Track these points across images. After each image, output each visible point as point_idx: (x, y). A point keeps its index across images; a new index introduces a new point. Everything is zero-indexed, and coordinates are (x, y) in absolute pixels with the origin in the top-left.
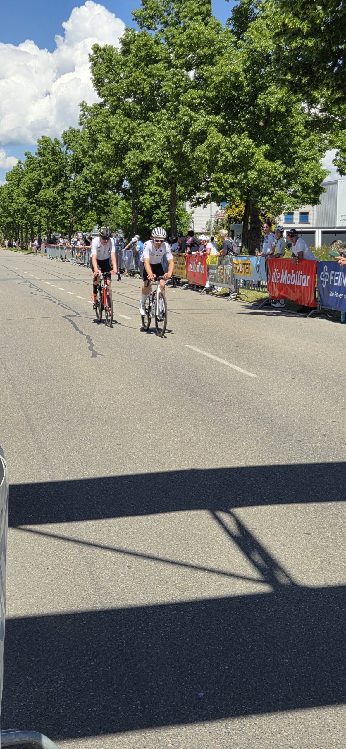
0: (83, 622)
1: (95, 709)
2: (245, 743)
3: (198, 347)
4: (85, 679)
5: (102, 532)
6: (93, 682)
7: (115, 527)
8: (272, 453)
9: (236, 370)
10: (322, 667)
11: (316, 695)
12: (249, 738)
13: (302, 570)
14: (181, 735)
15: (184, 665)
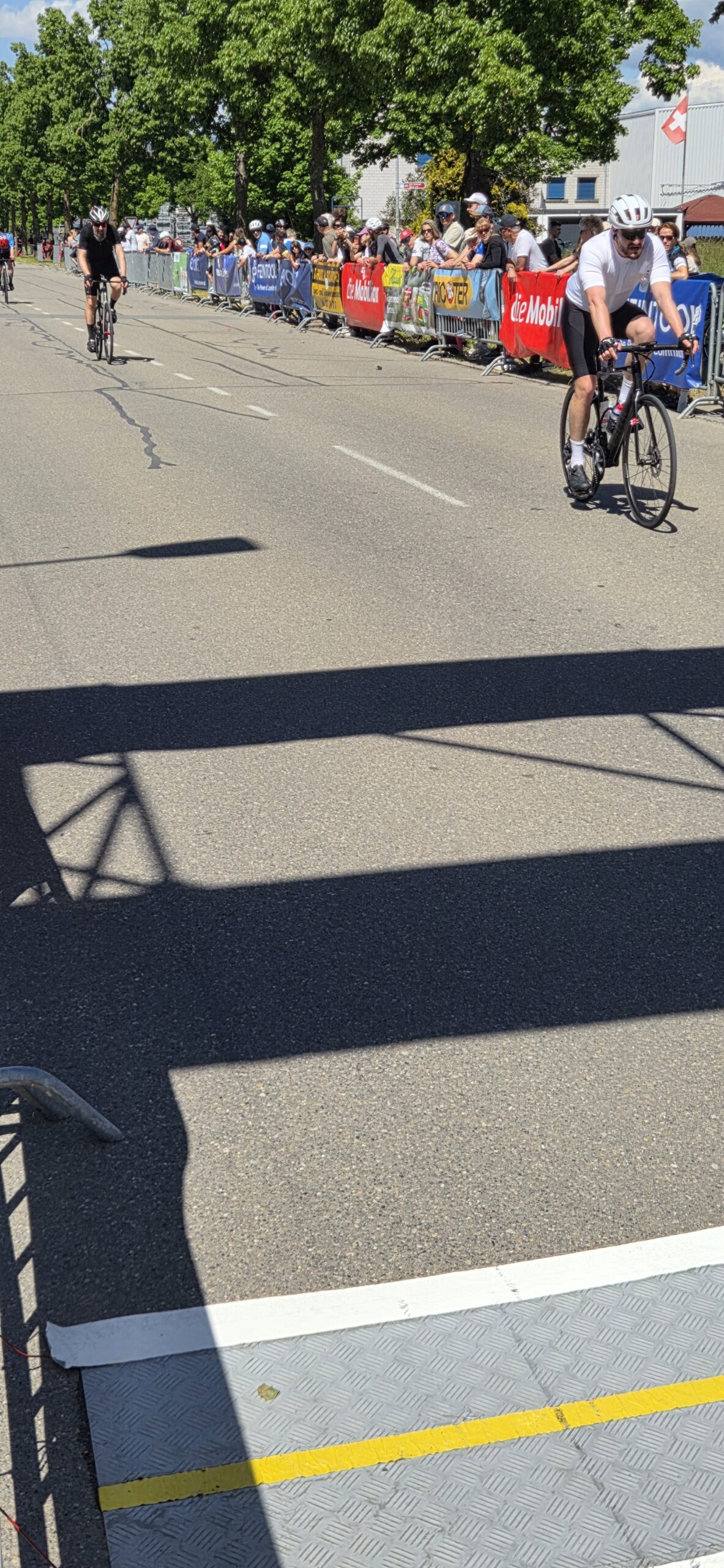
0: (122, 917)
1: (140, 1045)
2: (387, 1090)
3: (358, 450)
4: (123, 1002)
5: (161, 776)
6: (137, 1008)
7: (185, 767)
8: (478, 642)
9: (427, 493)
10: (527, 980)
11: (510, 1021)
12: (394, 1083)
13: (510, 835)
14: (283, 1080)
15: (295, 980)
